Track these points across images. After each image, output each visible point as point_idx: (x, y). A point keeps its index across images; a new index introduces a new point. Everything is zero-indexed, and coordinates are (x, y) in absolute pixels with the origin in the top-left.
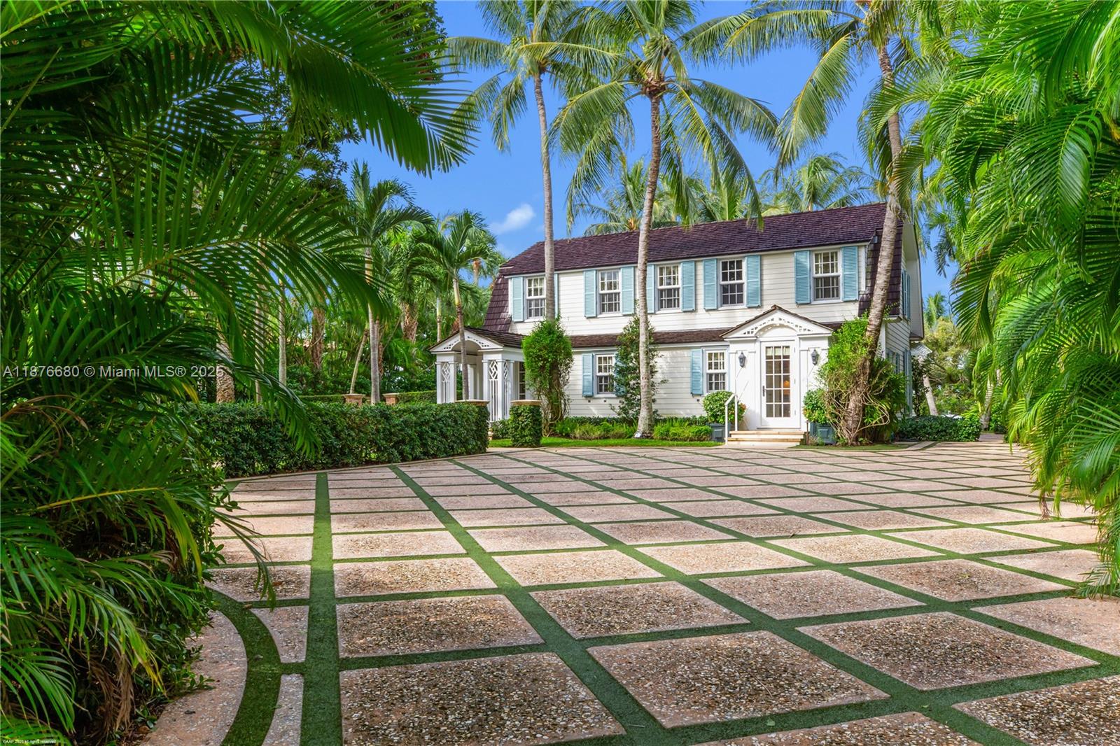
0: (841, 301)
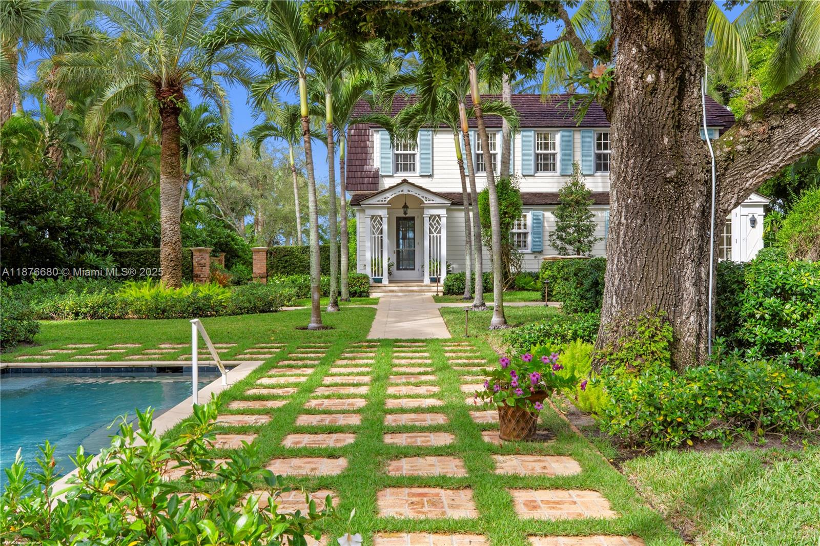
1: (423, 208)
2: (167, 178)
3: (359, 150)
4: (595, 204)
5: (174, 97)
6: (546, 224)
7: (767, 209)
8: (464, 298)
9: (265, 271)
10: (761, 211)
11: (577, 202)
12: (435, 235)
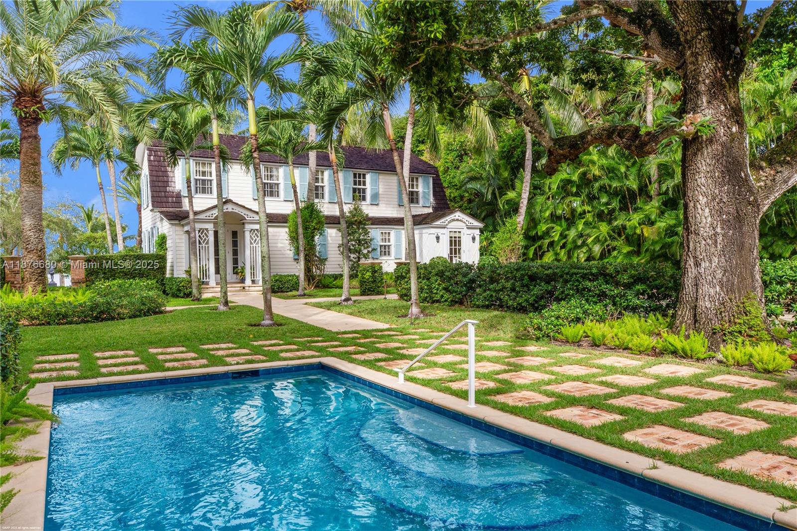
0: (421, 205)
1: (243, 224)
2: (30, 187)
3: (160, 173)
4: (372, 224)
5: (38, 108)
6: (329, 238)
7: (482, 231)
8: (299, 296)
9: (84, 276)
10: (477, 232)
11: (360, 223)
12: (254, 245)
